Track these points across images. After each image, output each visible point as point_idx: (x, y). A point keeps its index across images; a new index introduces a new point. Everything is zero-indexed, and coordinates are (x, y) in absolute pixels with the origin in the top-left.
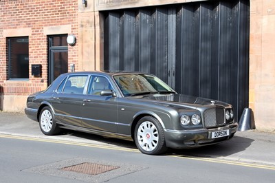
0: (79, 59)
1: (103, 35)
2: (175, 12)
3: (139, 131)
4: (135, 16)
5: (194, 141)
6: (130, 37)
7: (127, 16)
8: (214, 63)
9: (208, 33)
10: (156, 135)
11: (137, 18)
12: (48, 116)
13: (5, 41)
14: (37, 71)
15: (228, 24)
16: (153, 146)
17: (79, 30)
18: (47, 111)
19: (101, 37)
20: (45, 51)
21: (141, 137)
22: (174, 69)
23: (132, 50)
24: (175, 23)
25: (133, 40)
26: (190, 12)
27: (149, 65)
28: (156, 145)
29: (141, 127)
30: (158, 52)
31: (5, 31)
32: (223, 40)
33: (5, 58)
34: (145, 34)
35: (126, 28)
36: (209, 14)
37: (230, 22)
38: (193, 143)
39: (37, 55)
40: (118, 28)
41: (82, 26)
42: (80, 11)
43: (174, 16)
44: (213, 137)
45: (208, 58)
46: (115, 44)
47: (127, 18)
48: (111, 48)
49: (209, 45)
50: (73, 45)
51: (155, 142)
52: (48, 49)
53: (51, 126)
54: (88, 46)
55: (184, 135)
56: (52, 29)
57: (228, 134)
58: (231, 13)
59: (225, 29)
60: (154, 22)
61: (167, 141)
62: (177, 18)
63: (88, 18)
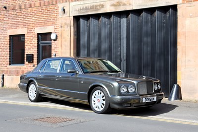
0: (59, 50)
1: (76, 33)
2: (125, 16)
3: (93, 97)
4: (98, 20)
5: (130, 104)
6: (94, 34)
7: (92, 19)
8: (153, 52)
9: (149, 31)
10: (104, 100)
11: (99, 21)
12: (34, 88)
13: (8, 38)
14: (30, 59)
15: (163, 25)
16: (102, 107)
17: (60, 29)
18: (33, 85)
19: (74, 35)
20: (36, 45)
21: (94, 101)
22: (125, 57)
23: (96, 43)
24: (125, 24)
25: (97, 36)
26: (136, 16)
27: (107, 54)
28: (103, 106)
29: (94, 94)
30: (114, 45)
31: (8, 30)
32: (159, 36)
33: (8, 50)
34: (105, 32)
35: (92, 28)
36: (149, 18)
37: (164, 23)
38: (129, 105)
39: (31, 48)
40: (86, 28)
41: (61, 27)
42: (60, 16)
43: (125, 19)
44: (144, 101)
45: (149, 49)
46: (84, 39)
47: (93, 21)
48: (81, 42)
49: (149, 39)
50: (55, 40)
51: (103, 104)
52: (38, 43)
53: (35, 95)
54: (66, 41)
55: (123, 99)
56: (41, 29)
57: (155, 100)
58: (165, 17)
59: (160, 28)
60: (111, 24)
61: (111, 104)
62: (127, 21)
63: (65, 21)
